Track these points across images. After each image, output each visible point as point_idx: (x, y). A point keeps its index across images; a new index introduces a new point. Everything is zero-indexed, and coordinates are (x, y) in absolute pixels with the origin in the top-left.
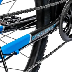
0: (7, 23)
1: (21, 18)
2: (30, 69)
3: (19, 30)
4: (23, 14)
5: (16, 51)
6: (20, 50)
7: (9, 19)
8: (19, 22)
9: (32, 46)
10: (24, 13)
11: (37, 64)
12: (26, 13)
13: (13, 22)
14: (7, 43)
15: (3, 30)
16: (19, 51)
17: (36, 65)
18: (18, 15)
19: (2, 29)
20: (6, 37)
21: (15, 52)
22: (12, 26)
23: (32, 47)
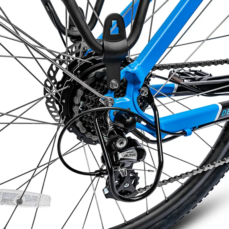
0: (185, 81)
1: (211, 75)
2: (209, 166)
3: (202, 95)
4: (213, 66)
5: (186, 130)
6: (194, 129)
7: (190, 75)
8: (205, 81)
9: (222, 127)
10: (216, 65)
11: (224, 162)
12: (219, 65)
13: (195, 81)
14: (175, 113)
15: (174, 92)
16: (192, 131)
17: (222, 163)
18: (203, 66)
19: (173, 88)
20: (176, 102)
21: (184, 131)
22: (192, 86)
23: (222, 129)
